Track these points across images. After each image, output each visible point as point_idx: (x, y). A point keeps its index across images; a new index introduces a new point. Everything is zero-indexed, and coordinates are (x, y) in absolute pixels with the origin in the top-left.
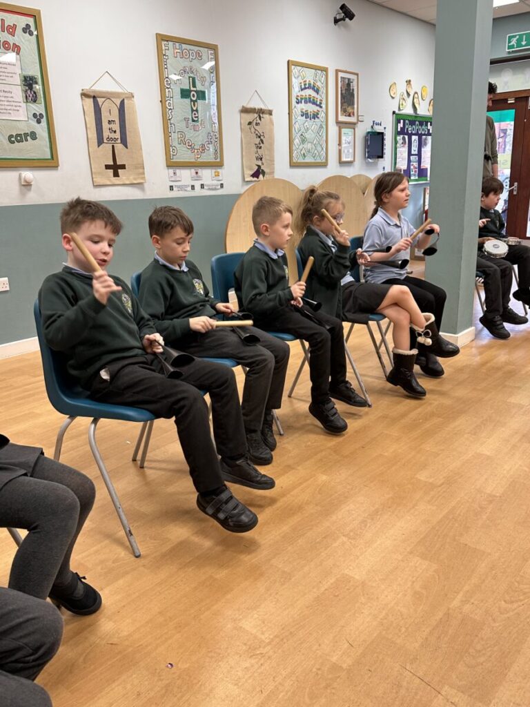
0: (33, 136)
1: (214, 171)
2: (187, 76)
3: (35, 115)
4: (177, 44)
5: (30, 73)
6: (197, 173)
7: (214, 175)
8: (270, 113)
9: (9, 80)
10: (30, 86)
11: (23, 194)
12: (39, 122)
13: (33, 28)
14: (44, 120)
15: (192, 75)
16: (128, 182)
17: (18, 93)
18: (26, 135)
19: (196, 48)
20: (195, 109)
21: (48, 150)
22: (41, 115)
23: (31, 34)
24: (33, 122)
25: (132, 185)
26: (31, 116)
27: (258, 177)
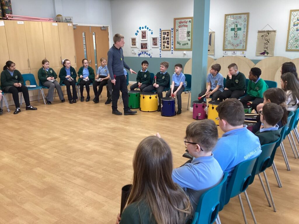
0: (188, 44)
1: (242, 52)
2: (234, 24)
3: (188, 39)
4: (232, 16)
5: (189, 31)
6: (234, 52)
8: (275, 31)
9: (184, 33)
10: (188, 33)
11: (184, 56)
12: (189, 41)
13: (191, 21)
14: (190, 40)
15: (236, 24)
17: (186, 35)
18: (186, 44)
19: (239, 15)
20: (236, 33)
21: (190, 47)
22: (190, 39)
23: (190, 22)
24: (188, 41)
25: (211, 55)
26: (188, 40)
27: (264, 54)
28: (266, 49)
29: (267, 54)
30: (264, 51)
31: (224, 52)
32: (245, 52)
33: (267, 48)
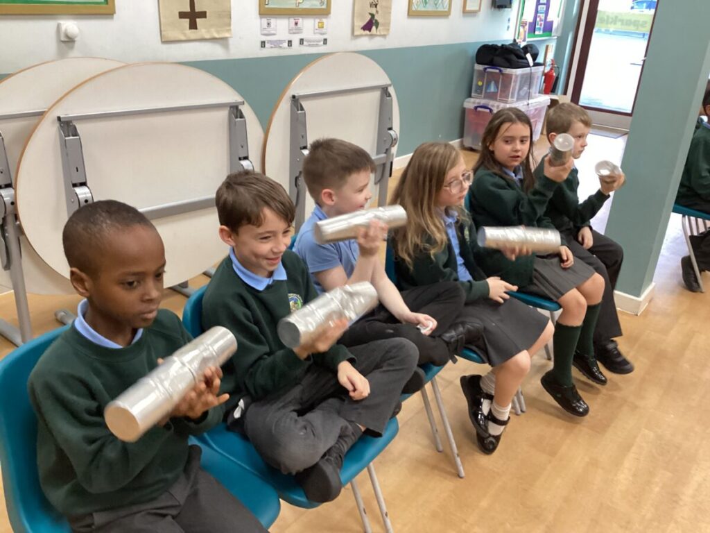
1: (317, 21)
6: (296, 24)
7: (317, 27)
11: (62, 53)
16: (207, 36)
25: (213, 40)
27: (370, 30)
28: (373, 11)
29: (377, 28)
30: (370, 16)
31: (265, 21)
32: (324, 20)
33: (376, 6)
